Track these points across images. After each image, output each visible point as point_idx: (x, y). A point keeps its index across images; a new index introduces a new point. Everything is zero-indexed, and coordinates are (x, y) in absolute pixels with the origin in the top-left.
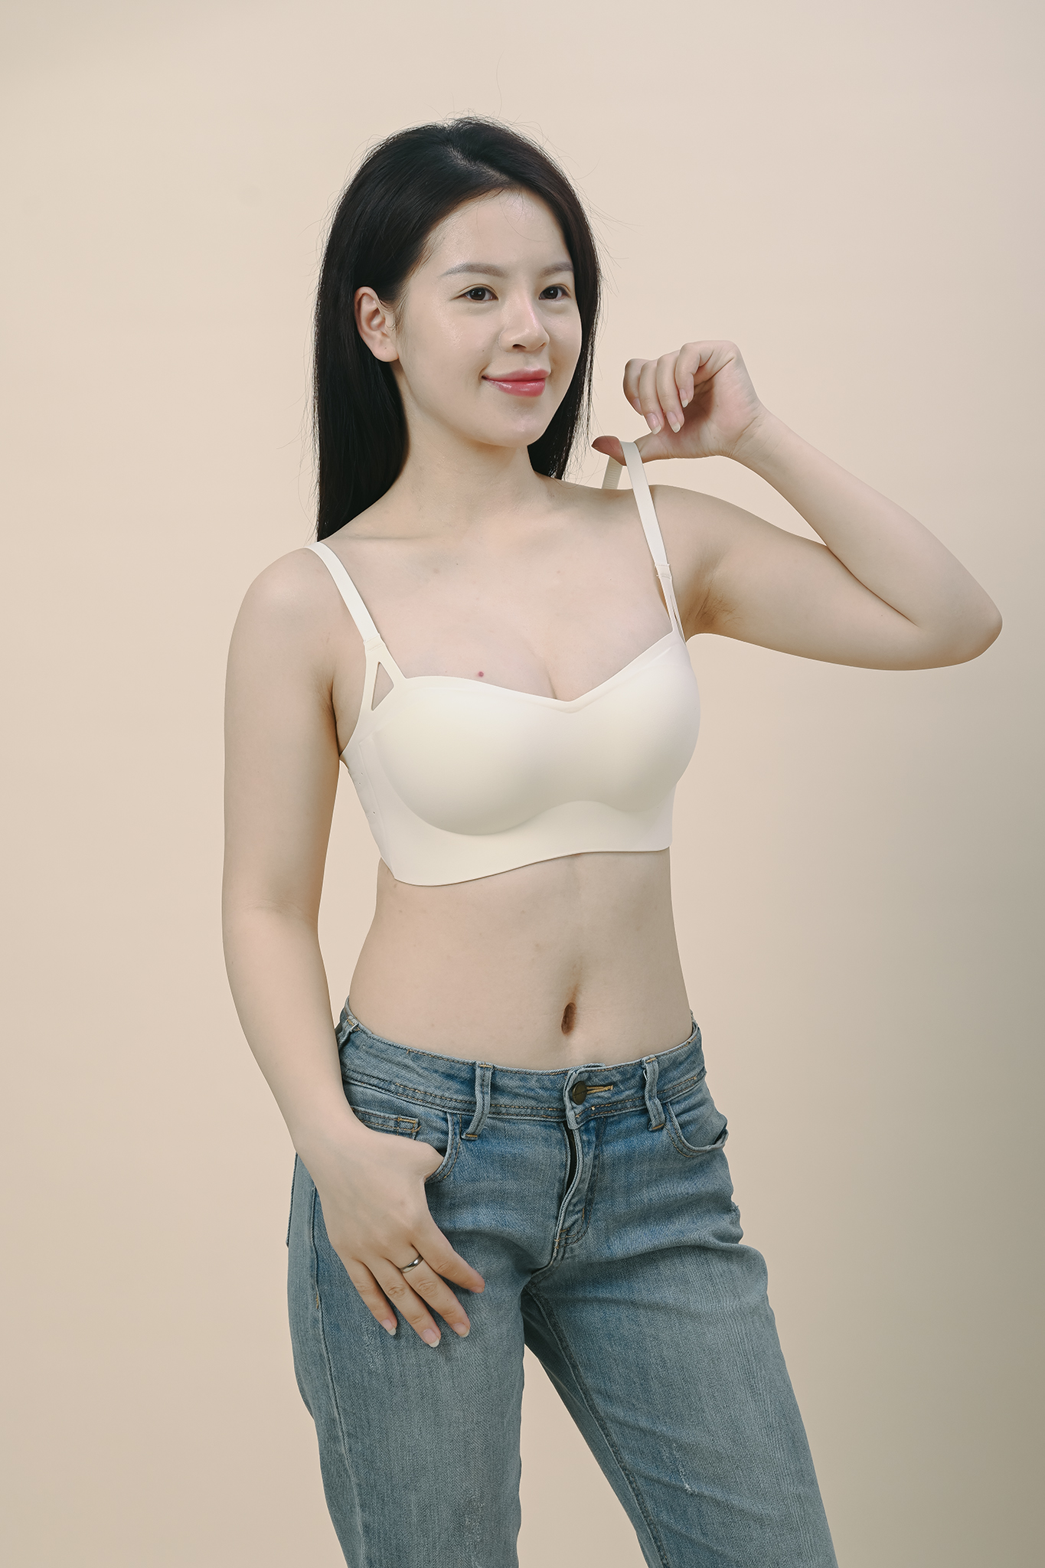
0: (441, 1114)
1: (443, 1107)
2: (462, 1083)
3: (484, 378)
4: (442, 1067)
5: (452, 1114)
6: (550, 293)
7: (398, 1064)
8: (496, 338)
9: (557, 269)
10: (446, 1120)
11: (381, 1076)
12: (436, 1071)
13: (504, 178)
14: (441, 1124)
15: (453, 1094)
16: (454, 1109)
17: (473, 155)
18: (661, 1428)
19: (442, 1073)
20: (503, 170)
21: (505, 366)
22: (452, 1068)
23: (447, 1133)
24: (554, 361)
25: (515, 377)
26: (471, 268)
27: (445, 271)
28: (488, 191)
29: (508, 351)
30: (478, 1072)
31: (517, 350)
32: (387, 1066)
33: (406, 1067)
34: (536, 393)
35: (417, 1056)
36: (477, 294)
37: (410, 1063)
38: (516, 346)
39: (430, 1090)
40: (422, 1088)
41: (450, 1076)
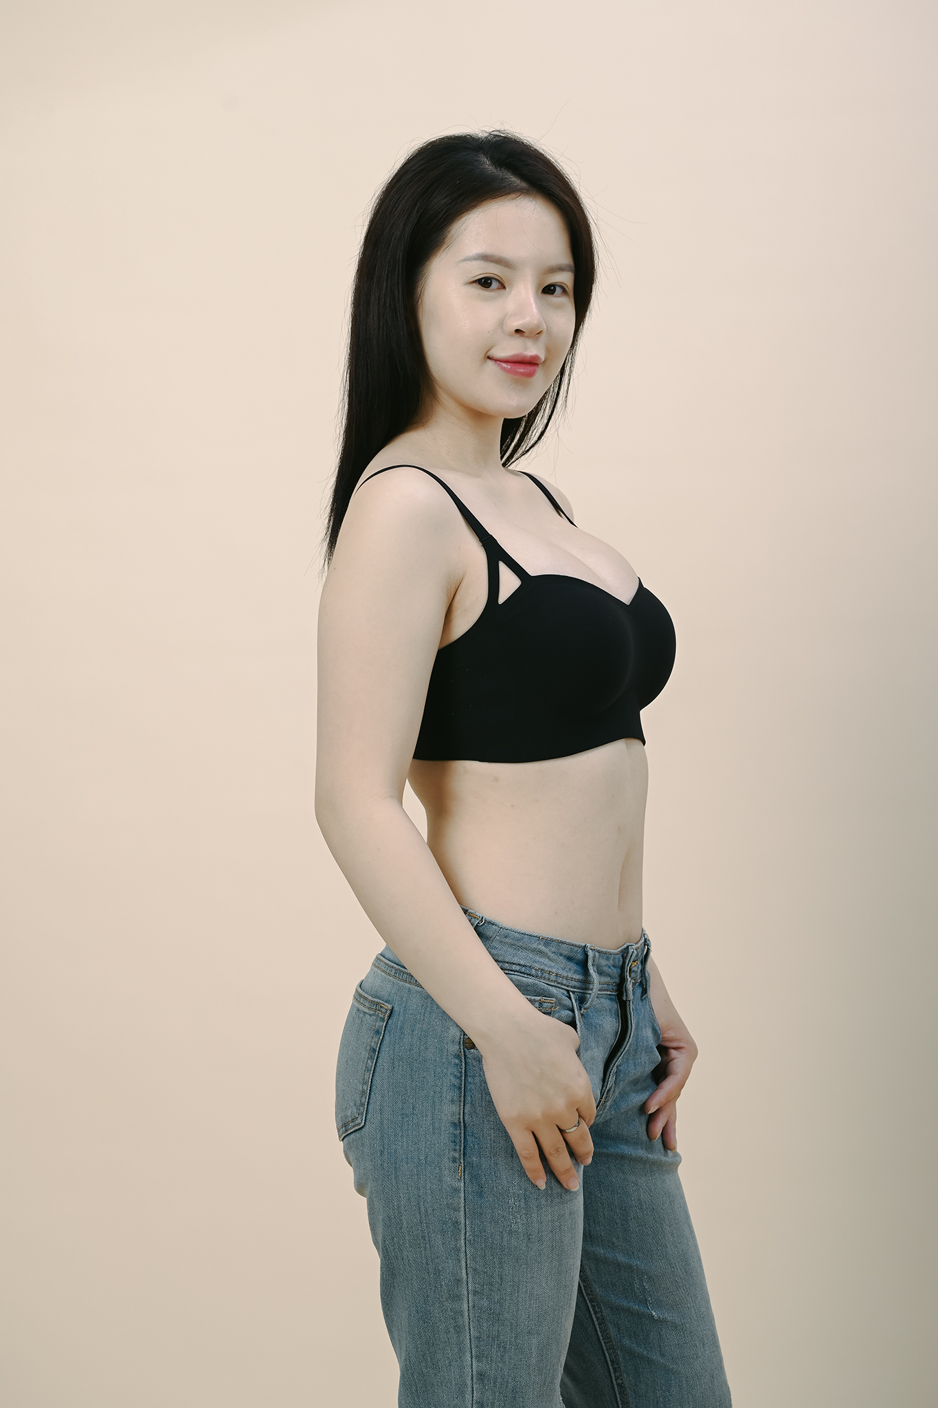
0: (566, 993)
1: (568, 986)
2: (577, 964)
3: (489, 358)
4: (565, 950)
5: (573, 992)
6: (548, 290)
7: (534, 951)
8: (501, 323)
9: (560, 269)
10: (570, 998)
11: (522, 962)
12: (561, 955)
13: (524, 185)
14: (567, 1002)
15: (572, 974)
16: (574, 987)
17: (498, 163)
18: (635, 1262)
19: (565, 956)
20: (523, 177)
21: (510, 348)
22: (572, 951)
23: (573, 1011)
24: (548, 350)
25: (515, 359)
26: (485, 258)
27: (462, 258)
28: (509, 194)
29: (510, 335)
30: (590, 954)
31: (518, 335)
32: (522, 954)
33: (541, 952)
34: (531, 375)
35: (548, 942)
36: (485, 282)
37: (542, 948)
38: (517, 331)
39: (560, 972)
40: (554, 970)
41: (569, 959)
